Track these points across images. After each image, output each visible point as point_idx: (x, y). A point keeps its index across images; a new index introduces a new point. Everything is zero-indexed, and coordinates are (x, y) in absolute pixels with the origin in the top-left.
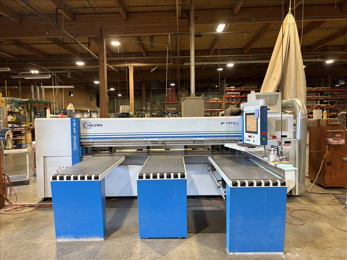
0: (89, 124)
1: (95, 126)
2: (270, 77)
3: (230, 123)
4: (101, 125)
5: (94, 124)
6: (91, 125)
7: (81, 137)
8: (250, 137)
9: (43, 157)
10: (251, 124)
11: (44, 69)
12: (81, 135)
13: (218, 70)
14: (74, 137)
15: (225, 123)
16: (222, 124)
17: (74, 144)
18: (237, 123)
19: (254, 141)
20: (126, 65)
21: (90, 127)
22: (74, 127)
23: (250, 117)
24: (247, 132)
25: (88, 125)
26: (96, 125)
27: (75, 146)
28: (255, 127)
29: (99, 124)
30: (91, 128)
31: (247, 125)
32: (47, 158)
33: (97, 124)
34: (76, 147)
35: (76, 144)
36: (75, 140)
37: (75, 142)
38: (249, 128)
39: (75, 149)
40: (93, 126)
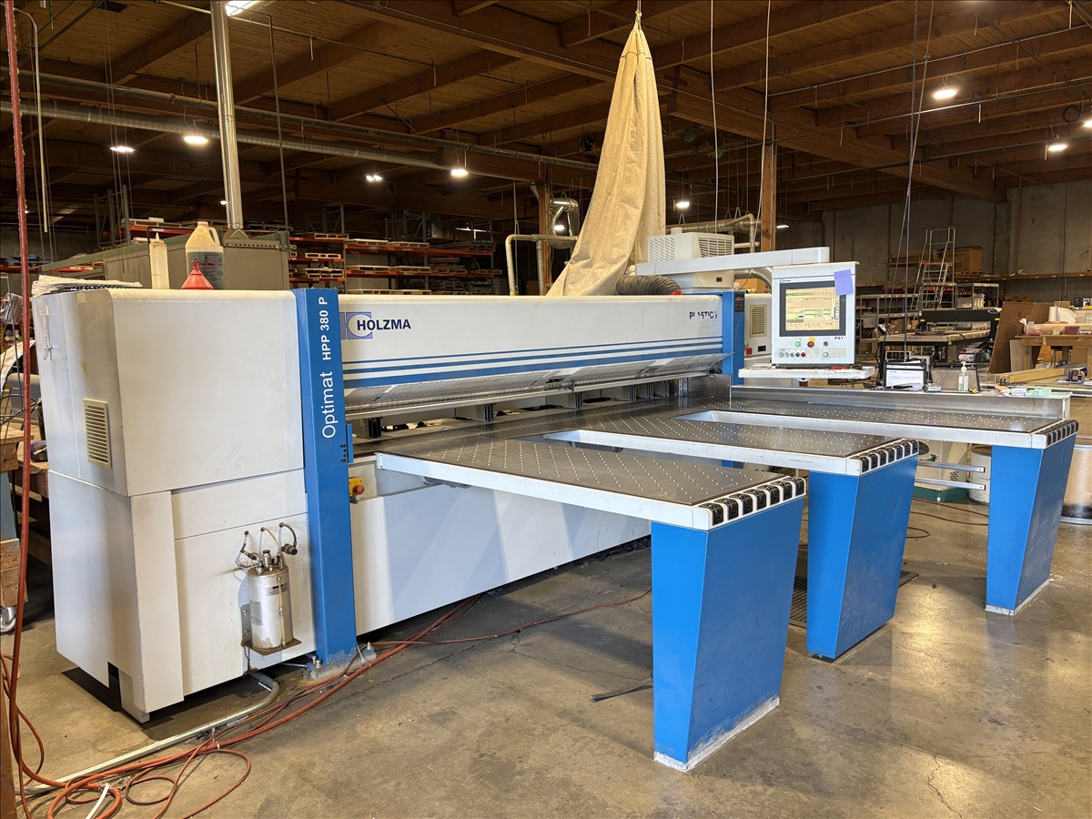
0: (362, 318)
1: (385, 328)
3: (705, 315)
4: (407, 324)
6: (371, 325)
7: (347, 377)
8: (811, 345)
9: (169, 493)
10: (806, 313)
12: (345, 367)
14: (323, 378)
15: (696, 314)
16: (690, 317)
17: (325, 412)
18: (714, 315)
19: (828, 355)
21: (368, 331)
22: (325, 332)
23: (803, 294)
25: (359, 325)
26: (389, 325)
27: (330, 419)
28: (829, 318)
29: (399, 321)
30: (370, 336)
31: (789, 316)
32: (182, 495)
33: (393, 321)
34: (333, 422)
35: (331, 409)
36: (327, 393)
37: (328, 399)
38: (802, 321)
39: (329, 431)
40: (378, 328)
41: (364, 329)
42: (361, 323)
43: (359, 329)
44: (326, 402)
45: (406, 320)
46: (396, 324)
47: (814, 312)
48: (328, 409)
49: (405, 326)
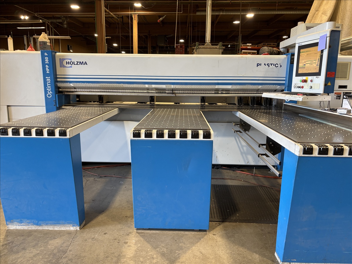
0: (68, 61)
1: (77, 64)
2: (317, 11)
3: (270, 65)
4: (86, 63)
5: (75, 60)
6: (71, 63)
7: (58, 80)
8: (305, 81)
9: (6, 107)
10: (307, 62)
11: (36, 16)
12: (58, 76)
13: (234, 22)
14: (46, 78)
15: (263, 65)
16: (257, 65)
17: (48, 89)
18: (279, 65)
19: (311, 87)
20: (130, 13)
21: (70, 65)
22: (47, 64)
23: (307, 52)
24: (298, 75)
25: (67, 63)
26: (79, 63)
27: (49, 92)
28: (315, 66)
29: (83, 62)
30: (71, 67)
31: (301, 65)
32: (12, 108)
33: (80, 62)
34: (51, 93)
35: (50, 89)
36: (48, 83)
37: (48, 85)
38: (304, 68)
39: (49, 95)
40: (74, 64)
41: (69, 64)
42: (68, 62)
43: (67, 64)
44: (48, 86)
45: (85, 62)
46: (82, 63)
47: (309, 62)
48: (49, 89)
49: (85, 64)
